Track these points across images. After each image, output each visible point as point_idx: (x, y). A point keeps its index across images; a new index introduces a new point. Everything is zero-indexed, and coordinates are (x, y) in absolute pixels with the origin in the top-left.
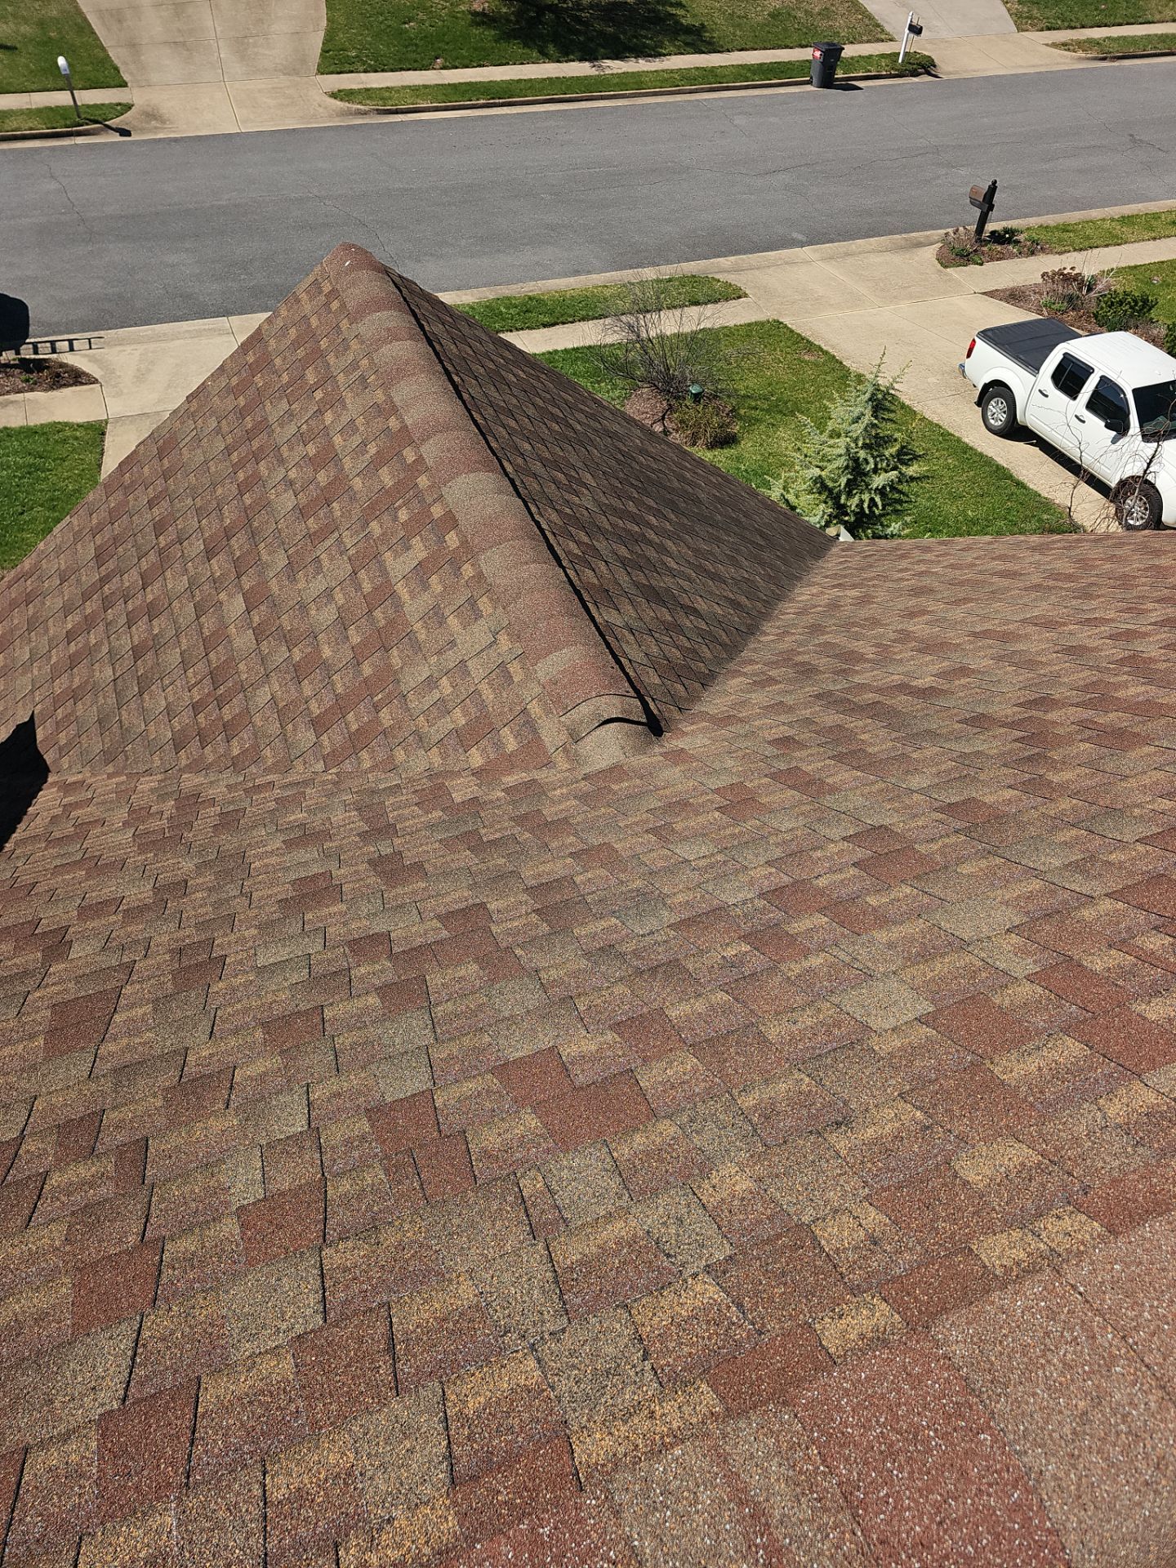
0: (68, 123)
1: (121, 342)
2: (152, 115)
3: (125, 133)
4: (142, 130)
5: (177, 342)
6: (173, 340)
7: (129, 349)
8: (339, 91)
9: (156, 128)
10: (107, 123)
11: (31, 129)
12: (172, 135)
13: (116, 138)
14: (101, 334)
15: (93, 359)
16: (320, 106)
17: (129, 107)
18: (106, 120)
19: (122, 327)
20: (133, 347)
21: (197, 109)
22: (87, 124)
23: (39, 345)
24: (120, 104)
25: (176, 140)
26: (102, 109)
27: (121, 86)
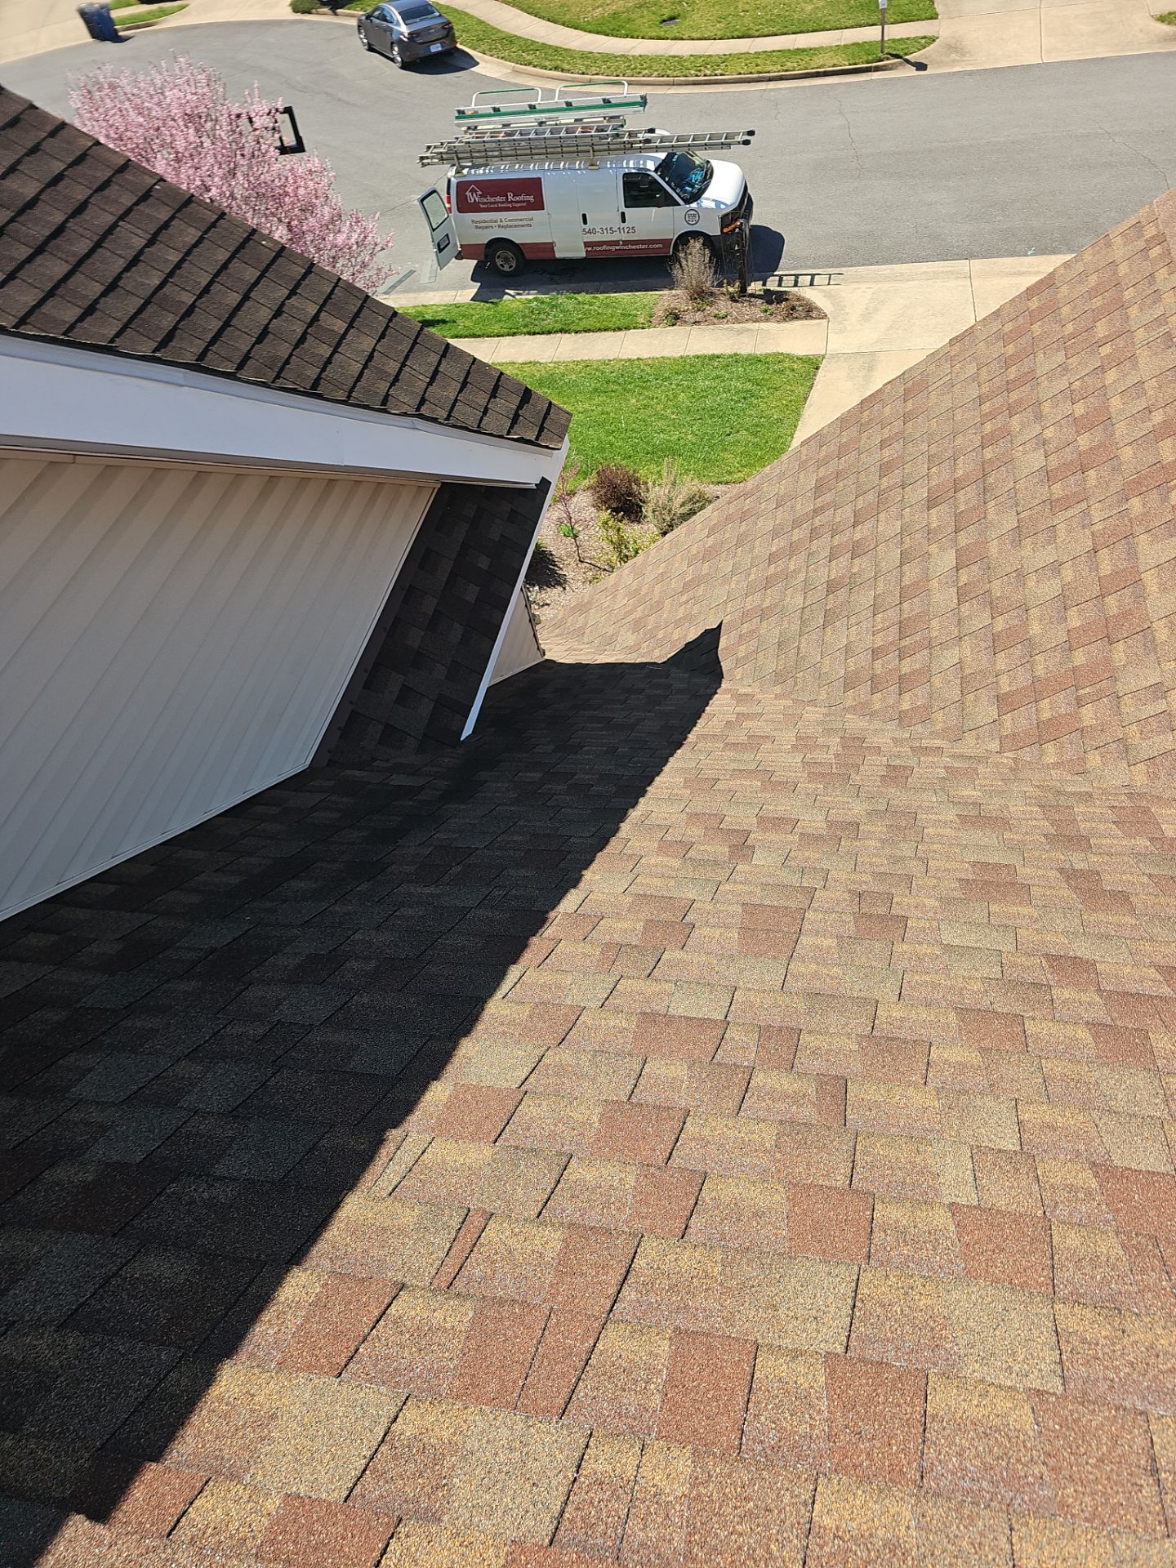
0: (870, 58)
1: (859, 280)
2: (954, 48)
3: (921, 67)
4: (940, 64)
5: (912, 283)
6: (908, 280)
7: (863, 286)
8: (1170, 14)
9: (954, 61)
10: (907, 57)
11: (834, 66)
12: (969, 68)
13: (911, 72)
14: (843, 270)
15: (828, 295)
16: (1141, 31)
17: (933, 40)
18: (906, 54)
19: (863, 265)
20: (868, 286)
21: (1002, 39)
22: (888, 59)
23: (785, 278)
24: (924, 37)
25: (971, 73)
26: (906, 43)
27: (931, 18)
